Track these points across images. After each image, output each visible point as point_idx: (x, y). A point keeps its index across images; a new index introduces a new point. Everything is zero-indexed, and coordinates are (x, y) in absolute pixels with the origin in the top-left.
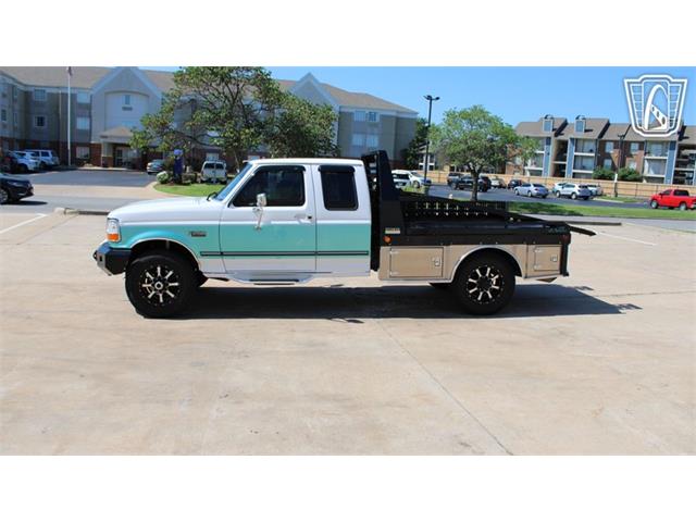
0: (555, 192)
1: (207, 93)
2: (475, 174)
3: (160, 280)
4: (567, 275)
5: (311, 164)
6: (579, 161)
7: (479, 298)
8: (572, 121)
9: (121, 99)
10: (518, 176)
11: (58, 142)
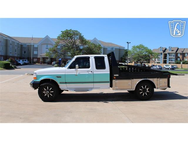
0: (164, 68)
1: (66, 42)
2: (141, 63)
3: (48, 90)
4: (170, 87)
5: (92, 56)
6: (170, 59)
7: (143, 95)
8: (168, 48)
9: (46, 46)
10: (153, 64)
11: (29, 57)
